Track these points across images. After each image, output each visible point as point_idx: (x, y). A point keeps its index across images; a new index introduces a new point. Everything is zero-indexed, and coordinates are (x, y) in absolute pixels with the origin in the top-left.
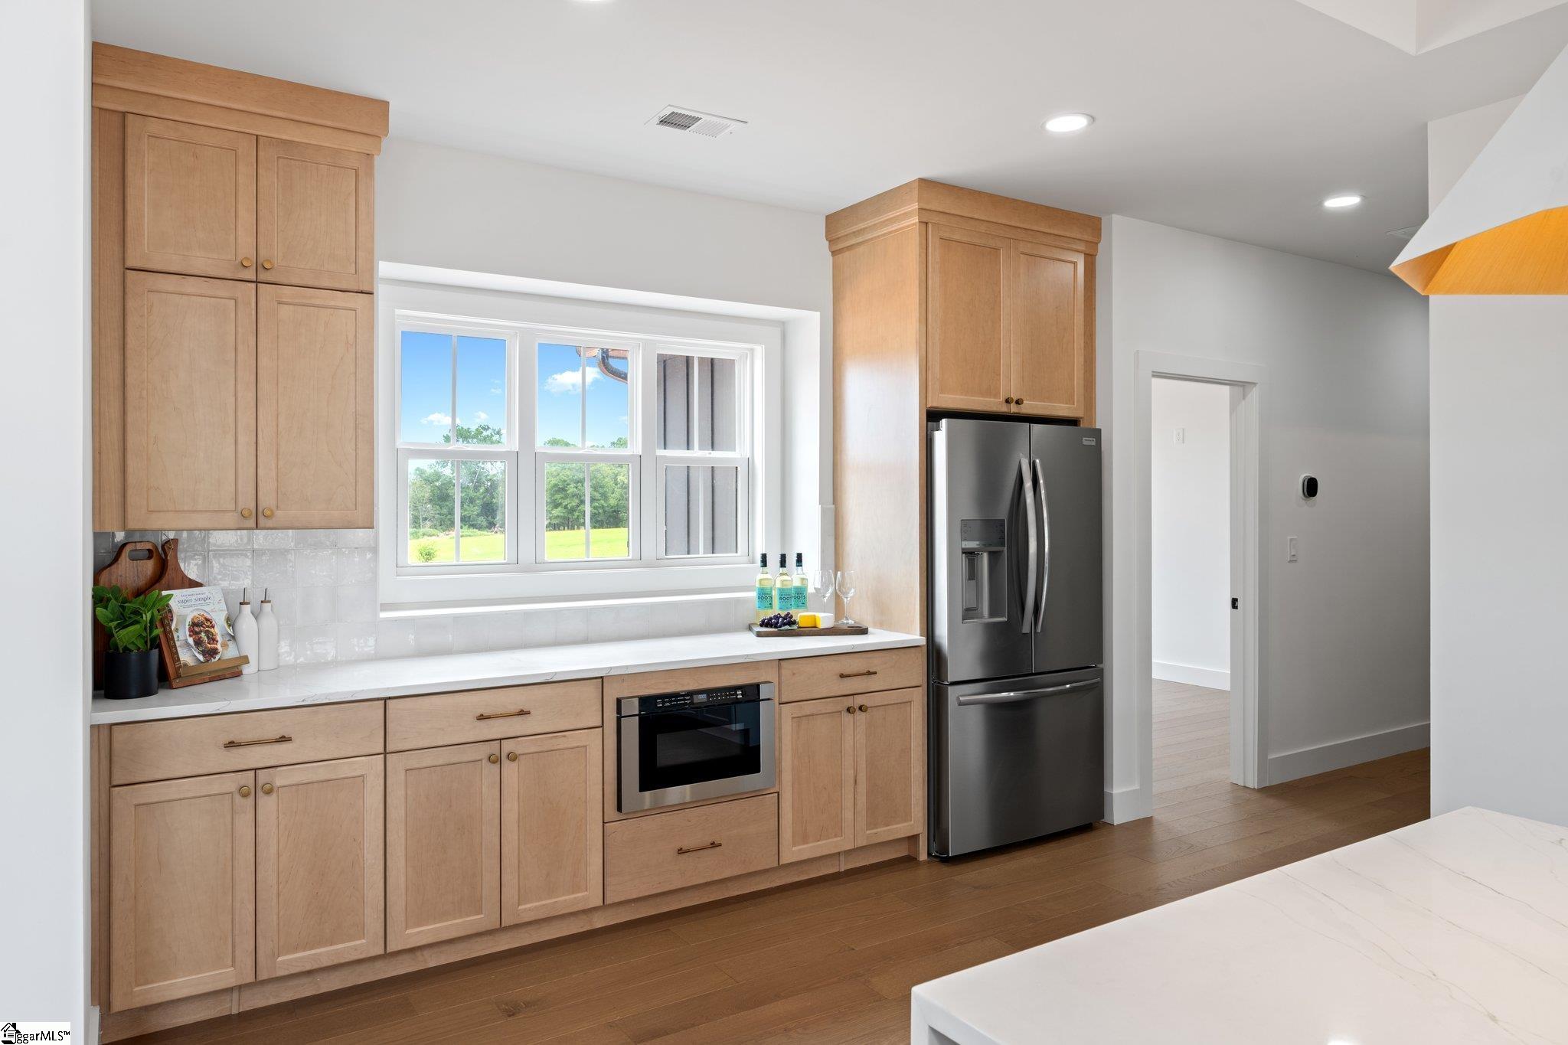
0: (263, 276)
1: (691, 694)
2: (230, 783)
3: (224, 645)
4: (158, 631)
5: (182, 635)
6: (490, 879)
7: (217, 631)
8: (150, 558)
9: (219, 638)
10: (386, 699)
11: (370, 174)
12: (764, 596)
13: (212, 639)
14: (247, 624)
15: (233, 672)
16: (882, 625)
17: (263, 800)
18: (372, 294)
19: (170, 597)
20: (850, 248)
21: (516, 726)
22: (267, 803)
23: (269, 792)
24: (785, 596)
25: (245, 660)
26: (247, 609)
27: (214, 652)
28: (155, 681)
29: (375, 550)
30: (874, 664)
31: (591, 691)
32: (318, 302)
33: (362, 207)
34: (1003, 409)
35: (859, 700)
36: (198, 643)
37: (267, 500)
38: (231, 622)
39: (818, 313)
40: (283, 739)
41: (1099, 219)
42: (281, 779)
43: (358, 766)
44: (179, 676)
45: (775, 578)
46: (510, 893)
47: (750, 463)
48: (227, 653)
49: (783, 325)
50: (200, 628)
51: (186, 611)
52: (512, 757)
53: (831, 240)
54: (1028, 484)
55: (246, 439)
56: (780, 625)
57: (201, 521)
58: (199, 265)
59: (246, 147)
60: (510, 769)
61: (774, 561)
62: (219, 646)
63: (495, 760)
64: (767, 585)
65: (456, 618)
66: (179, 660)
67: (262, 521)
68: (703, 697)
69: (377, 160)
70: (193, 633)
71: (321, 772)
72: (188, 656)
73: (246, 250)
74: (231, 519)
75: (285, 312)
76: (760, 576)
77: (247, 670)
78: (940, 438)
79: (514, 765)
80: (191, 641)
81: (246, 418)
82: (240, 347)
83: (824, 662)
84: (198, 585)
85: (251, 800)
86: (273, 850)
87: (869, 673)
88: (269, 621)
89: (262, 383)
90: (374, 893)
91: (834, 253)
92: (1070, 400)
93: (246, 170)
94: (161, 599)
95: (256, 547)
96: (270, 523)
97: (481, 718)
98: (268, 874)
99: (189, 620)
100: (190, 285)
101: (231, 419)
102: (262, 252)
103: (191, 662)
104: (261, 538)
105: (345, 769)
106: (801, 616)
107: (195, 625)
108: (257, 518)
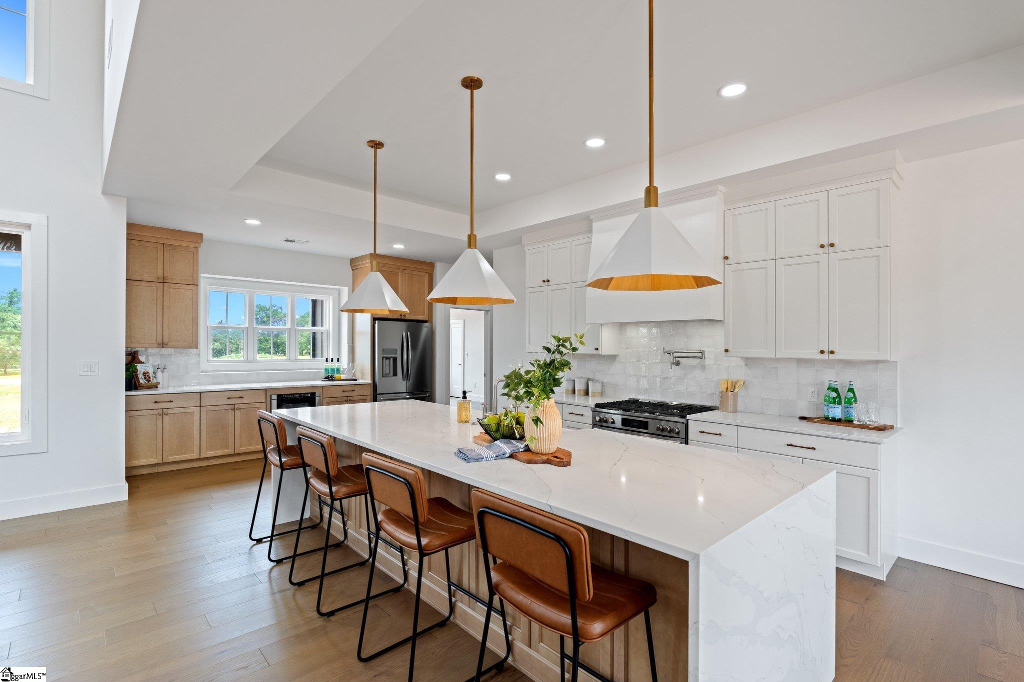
0: (165, 281)
1: (294, 394)
2: (155, 412)
3: (153, 379)
4: (134, 374)
5: (141, 376)
6: (231, 440)
7: (151, 375)
8: (130, 355)
9: (151, 377)
10: (200, 392)
11: (198, 254)
12: (326, 370)
13: (149, 377)
14: (159, 374)
15: (155, 386)
16: (362, 379)
17: (165, 416)
18: (197, 285)
19: (137, 366)
20: (356, 269)
21: (240, 401)
22: (166, 418)
23: (167, 415)
24: (333, 370)
25: (159, 383)
26: (159, 370)
27: (150, 381)
28: (133, 387)
29: (199, 355)
30: (355, 388)
31: (263, 393)
32: (181, 288)
33: (195, 262)
34: (400, 317)
35: (349, 398)
36: (145, 378)
37: (166, 340)
38: (154, 373)
39: (347, 288)
40: (171, 401)
41: (434, 263)
42: (170, 411)
43: (192, 409)
44: (140, 386)
45: (329, 365)
46: (237, 445)
47: (328, 332)
48: (155, 381)
49: (339, 289)
50: (146, 374)
51: (141, 370)
52: (238, 409)
53: (352, 267)
54: (405, 340)
55: (159, 325)
56: (330, 378)
57: (146, 346)
58: (146, 278)
59: (160, 247)
60: (237, 412)
61: (335, 360)
62: (151, 379)
63: (234, 409)
64: (327, 367)
65: (225, 374)
66: (140, 382)
67: (164, 346)
68: (297, 395)
69: (200, 250)
70: (144, 375)
71: (182, 410)
72: (142, 381)
73: (160, 274)
74: (155, 345)
75: (171, 290)
76: (325, 364)
77: (159, 386)
78: (376, 325)
79: (239, 411)
80: (143, 377)
81: (160, 319)
82: (158, 300)
83: (338, 387)
84: (144, 363)
85: (161, 417)
86: (168, 429)
87: (352, 391)
88: (166, 374)
89: (165, 309)
90: (197, 442)
91: (353, 270)
92: (424, 315)
93: (160, 253)
94: (135, 366)
95: (162, 353)
96: (166, 347)
97: (229, 398)
98: (166, 435)
99: (142, 372)
100: (143, 284)
101: (155, 319)
102: (165, 275)
103: (143, 383)
104: (164, 351)
105: (188, 410)
106: (336, 376)
107: (144, 374)
108: (163, 345)
